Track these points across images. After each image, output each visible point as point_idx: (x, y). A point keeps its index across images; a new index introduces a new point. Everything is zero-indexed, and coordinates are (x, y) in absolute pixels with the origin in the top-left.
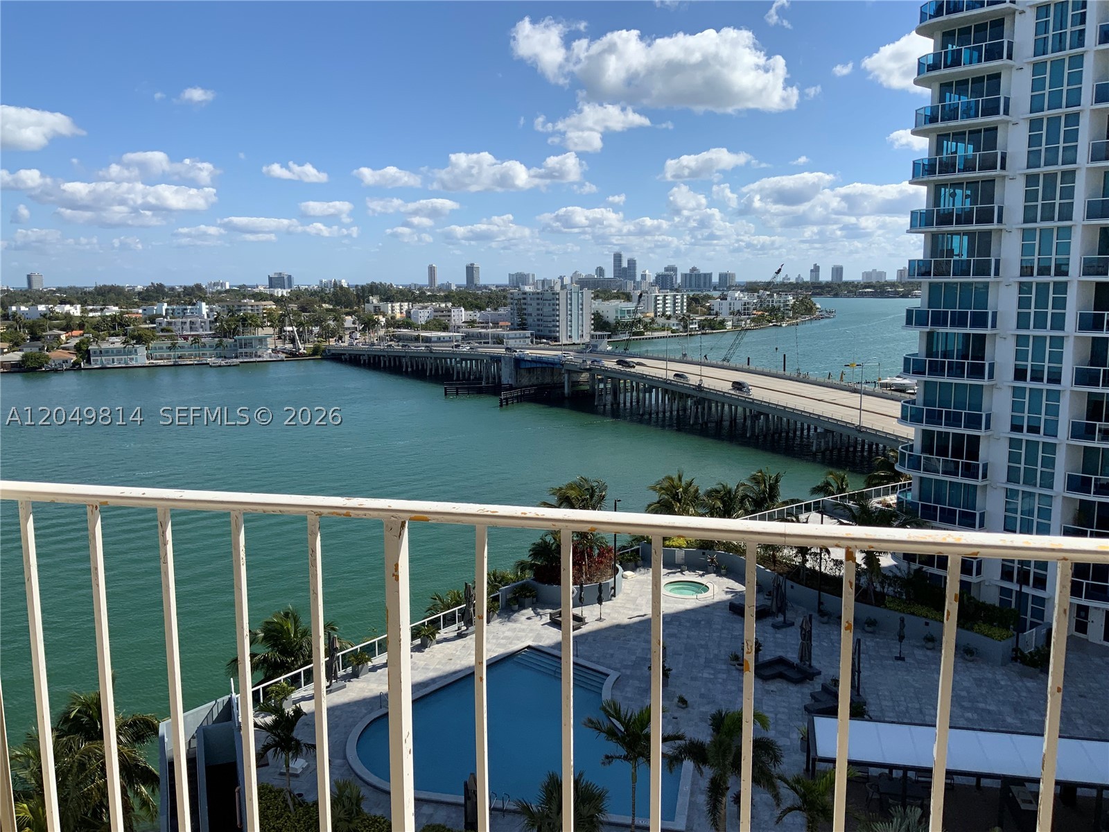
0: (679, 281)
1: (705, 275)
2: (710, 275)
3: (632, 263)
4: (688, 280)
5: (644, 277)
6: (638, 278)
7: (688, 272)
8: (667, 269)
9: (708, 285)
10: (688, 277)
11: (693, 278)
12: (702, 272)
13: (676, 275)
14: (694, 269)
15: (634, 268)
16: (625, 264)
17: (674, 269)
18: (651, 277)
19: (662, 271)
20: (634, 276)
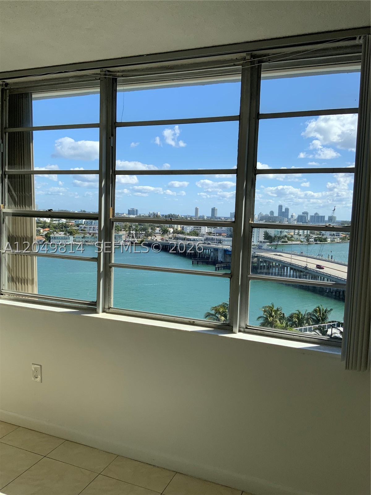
0: (309, 219)
1: (322, 217)
2: (324, 217)
3: (287, 210)
4: (313, 219)
5: (292, 216)
6: (290, 217)
7: (314, 215)
8: (303, 213)
9: (323, 221)
10: (313, 217)
11: (316, 218)
12: (320, 215)
13: (308, 216)
14: (316, 214)
15: (288, 212)
16: (284, 210)
17: (307, 213)
18: (296, 217)
19: (301, 214)
20: (288, 215)
